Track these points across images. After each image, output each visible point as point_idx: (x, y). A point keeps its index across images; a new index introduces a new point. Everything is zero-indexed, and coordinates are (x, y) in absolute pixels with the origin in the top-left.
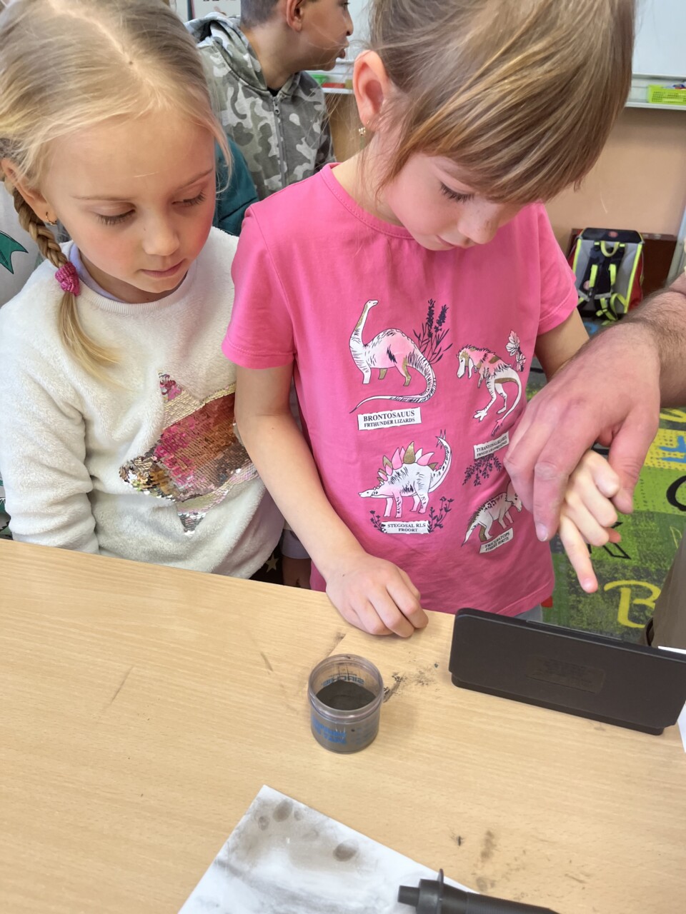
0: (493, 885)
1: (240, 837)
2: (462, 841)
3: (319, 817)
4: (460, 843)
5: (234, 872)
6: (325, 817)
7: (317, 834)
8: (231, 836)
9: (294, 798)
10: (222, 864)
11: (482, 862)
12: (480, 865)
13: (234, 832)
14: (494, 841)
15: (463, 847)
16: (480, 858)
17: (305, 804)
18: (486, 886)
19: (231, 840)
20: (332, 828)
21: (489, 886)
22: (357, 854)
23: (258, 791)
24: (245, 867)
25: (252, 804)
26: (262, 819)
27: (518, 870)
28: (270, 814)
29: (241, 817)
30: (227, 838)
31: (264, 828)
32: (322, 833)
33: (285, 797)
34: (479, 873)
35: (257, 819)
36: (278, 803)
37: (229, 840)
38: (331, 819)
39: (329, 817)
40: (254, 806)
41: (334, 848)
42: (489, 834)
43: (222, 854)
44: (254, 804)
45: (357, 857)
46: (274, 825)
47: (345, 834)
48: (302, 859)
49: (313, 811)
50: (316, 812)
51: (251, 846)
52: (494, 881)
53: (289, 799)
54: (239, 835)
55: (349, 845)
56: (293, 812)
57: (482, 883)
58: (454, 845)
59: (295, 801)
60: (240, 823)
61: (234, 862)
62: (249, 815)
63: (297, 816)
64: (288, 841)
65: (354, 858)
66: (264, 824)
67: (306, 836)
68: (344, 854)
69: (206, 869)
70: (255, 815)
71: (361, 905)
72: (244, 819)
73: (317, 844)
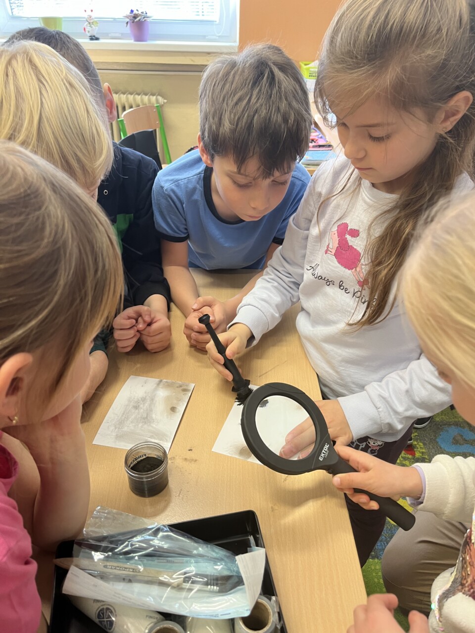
2: (191, 451)
5: (158, 385)
15: (188, 451)
16: (184, 458)
18: (172, 460)
19: (170, 381)
23: (193, 383)
28: (183, 387)
32: (180, 402)
35: (181, 385)
36: (188, 388)
41: (175, 406)
42: (196, 460)
44: (186, 383)
45: (172, 413)
47: (181, 409)
48: (168, 399)
51: (170, 385)
54: (173, 382)
55: (177, 410)
58: (188, 448)
61: (162, 384)
64: (174, 394)
66: (179, 387)
67: (177, 398)
68: (173, 409)
71: (154, 418)
72: (179, 382)
73: (175, 402)
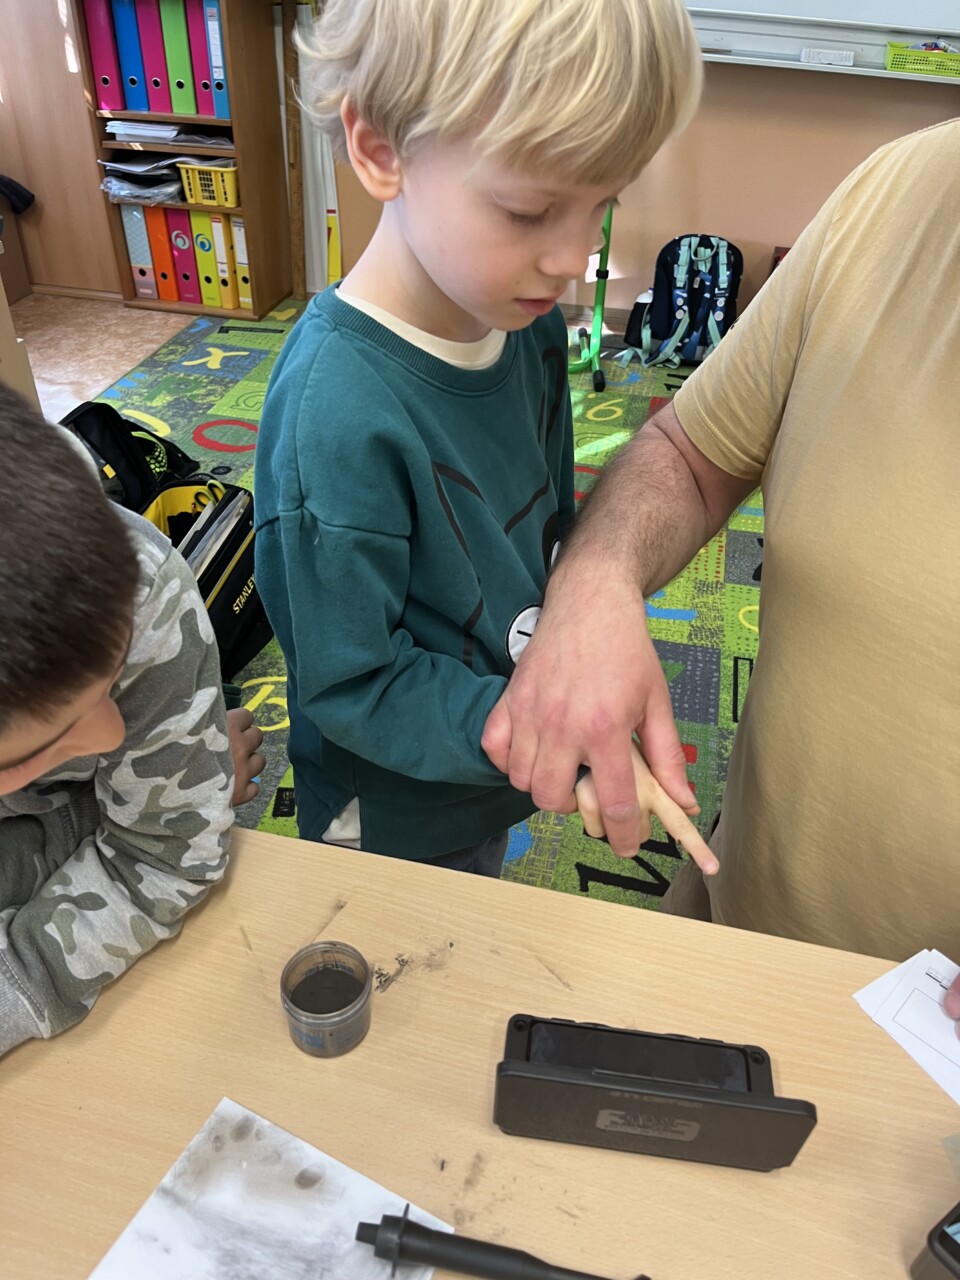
0: (472, 1218)
1: (189, 1160)
2: (445, 1165)
3: (286, 1136)
4: (442, 1167)
5: (179, 1201)
6: (292, 1136)
7: (279, 1156)
8: (180, 1158)
9: (259, 1114)
10: (166, 1192)
11: (466, 1190)
12: (461, 1194)
13: (184, 1154)
14: (482, 1165)
15: (444, 1173)
16: (462, 1187)
17: (269, 1120)
18: (463, 1220)
19: (178, 1165)
20: (296, 1149)
21: (467, 1219)
22: (322, 1181)
23: (217, 1104)
24: (191, 1196)
25: (208, 1120)
26: (217, 1139)
27: (503, 1200)
28: (227, 1132)
29: (193, 1136)
30: (175, 1160)
31: (218, 1149)
32: (285, 1156)
33: (247, 1112)
34: (459, 1204)
35: (212, 1137)
36: (237, 1120)
37: (177, 1164)
38: (297, 1139)
39: (297, 1136)
40: (209, 1124)
41: (296, 1174)
42: (479, 1157)
43: (167, 1181)
44: (211, 1121)
45: (322, 1184)
46: (231, 1145)
47: (312, 1157)
48: (257, 1187)
49: (278, 1129)
50: (282, 1130)
51: (201, 1171)
52: (474, 1213)
53: (251, 1114)
54: (188, 1158)
55: (315, 1170)
56: (254, 1131)
57: (459, 1216)
58: (435, 1170)
59: (258, 1117)
60: (191, 1143)
61: (179, 1190)
62: (203, 1135)
63: (259, 1135)
64: (245, 1164)
65: (317, 1186)
66: (219, 1145)
67: (266, 1159)
68: (306, 1181)
69: (147, 1197)
70: (210, 1134)
71: (318, 1241)
72: (197, 1138)
73: (278, 1168)
